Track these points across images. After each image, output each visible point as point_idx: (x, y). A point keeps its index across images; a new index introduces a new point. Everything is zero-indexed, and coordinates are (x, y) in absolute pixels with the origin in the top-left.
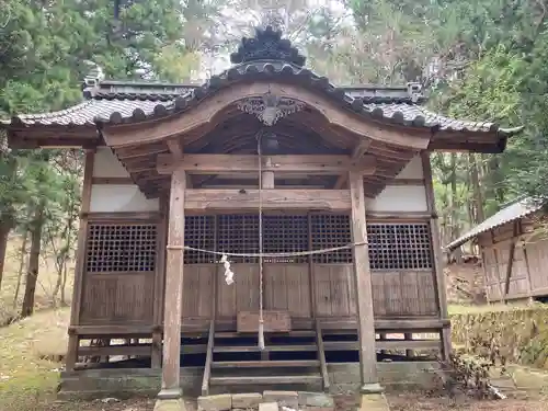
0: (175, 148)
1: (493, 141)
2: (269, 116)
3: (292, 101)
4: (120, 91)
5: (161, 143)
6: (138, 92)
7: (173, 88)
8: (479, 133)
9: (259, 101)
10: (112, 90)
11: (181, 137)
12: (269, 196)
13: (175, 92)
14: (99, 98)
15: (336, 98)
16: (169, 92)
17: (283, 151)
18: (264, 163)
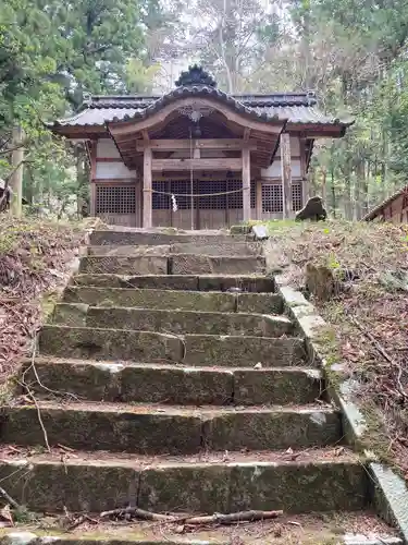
0: (146, 136)
1: (339, 129)
2: (195, 116)
3: (207, 108)
4: (106, 102)
5: (138, 133)
6: (117, 102)
7: (141, 99)
8: (328, 124)
9: (190, 108)
10: (100, 102)
11: (148, 129)
12: (197, 162)
13: (144, 102)
14: (92, 108)
15: (231, 106)
16: (139, 102)
17: (203, 136)
18: (194, 143)
